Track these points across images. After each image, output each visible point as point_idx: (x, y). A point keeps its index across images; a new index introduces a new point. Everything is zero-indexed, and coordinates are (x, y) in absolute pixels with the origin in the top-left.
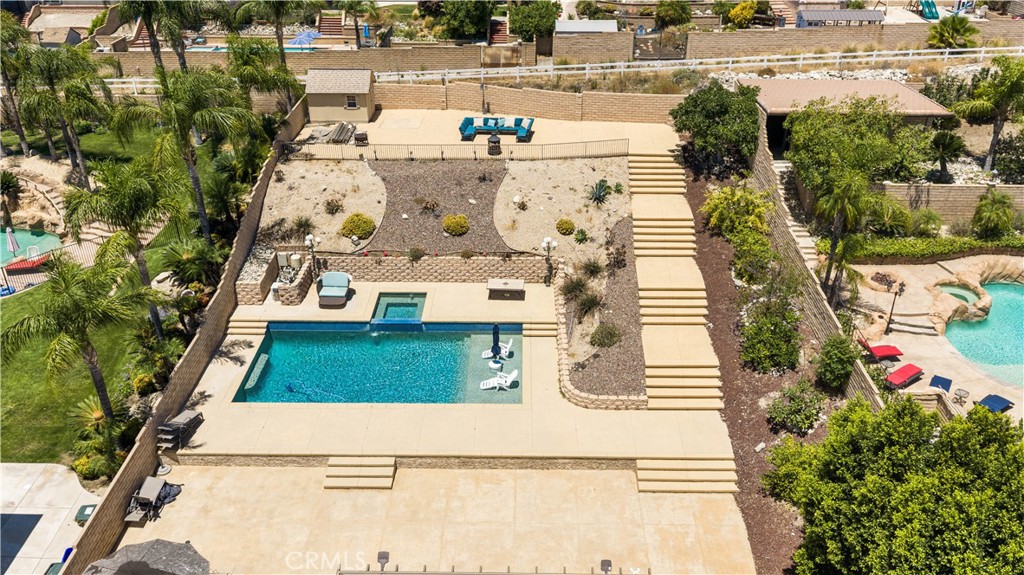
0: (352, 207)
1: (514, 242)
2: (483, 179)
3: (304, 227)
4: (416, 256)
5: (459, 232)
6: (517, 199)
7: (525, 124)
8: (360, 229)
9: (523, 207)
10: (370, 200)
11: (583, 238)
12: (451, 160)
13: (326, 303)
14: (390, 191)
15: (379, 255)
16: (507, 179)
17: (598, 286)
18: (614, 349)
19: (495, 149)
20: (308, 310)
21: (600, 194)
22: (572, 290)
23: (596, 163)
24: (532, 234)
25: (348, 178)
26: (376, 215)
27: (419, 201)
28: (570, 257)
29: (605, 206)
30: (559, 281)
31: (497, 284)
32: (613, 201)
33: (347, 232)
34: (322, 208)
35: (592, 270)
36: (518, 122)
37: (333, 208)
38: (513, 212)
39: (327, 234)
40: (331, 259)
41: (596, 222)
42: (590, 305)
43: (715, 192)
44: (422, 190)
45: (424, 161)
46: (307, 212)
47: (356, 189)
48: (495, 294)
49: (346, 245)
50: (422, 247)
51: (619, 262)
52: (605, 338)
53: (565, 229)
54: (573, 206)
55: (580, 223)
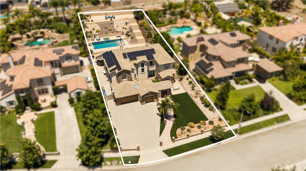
0: (96, 29)
1: (118, 30)
2: (111, 24)
3: (91, 32)
4: (106, 34)
5: (111, 30)
6: (117, 25)
7: (114, 16)
8: (98, 31)
9: (117, 26)
10: (98, 28)
11: (126, 29)
12: (106, 22)
13: (97, 40)
14: (100, 26)
15: (102, 34)
16: (114, 23)
17: (129, 34)
18: (133, 39)
19: (111, 20)
20: (96, 41)
21: (126, 24)
22: (127, 34)
23: (125, 20)
24: (120, 29)
25: (93, 26)
26: (100, 29)
27: (104, 27)
28: (125, 31)
29: (127, 25)
30: (125, 34)
31: (117, 35)
32: (128, 24)
33: (97, 32)
34: (92, 30)
35: (128, 32)
36: (113, 16)
37: (94, 29)
38: (116, 27)
39: (94, 32)
40: (96, 35)
41: (127, 27)
42: (129, 36)
43: (140, 22)
44: (104, 26)
45: (103, 22)
46: (91, 30)
47: (95, 27)
48: (117, 37)
49: (97, 33)
50: (107, 32)
51: (131, 31)
52: (132, 38)
53: (123, 28)
54: (124, 25)
55: (125, 27)
